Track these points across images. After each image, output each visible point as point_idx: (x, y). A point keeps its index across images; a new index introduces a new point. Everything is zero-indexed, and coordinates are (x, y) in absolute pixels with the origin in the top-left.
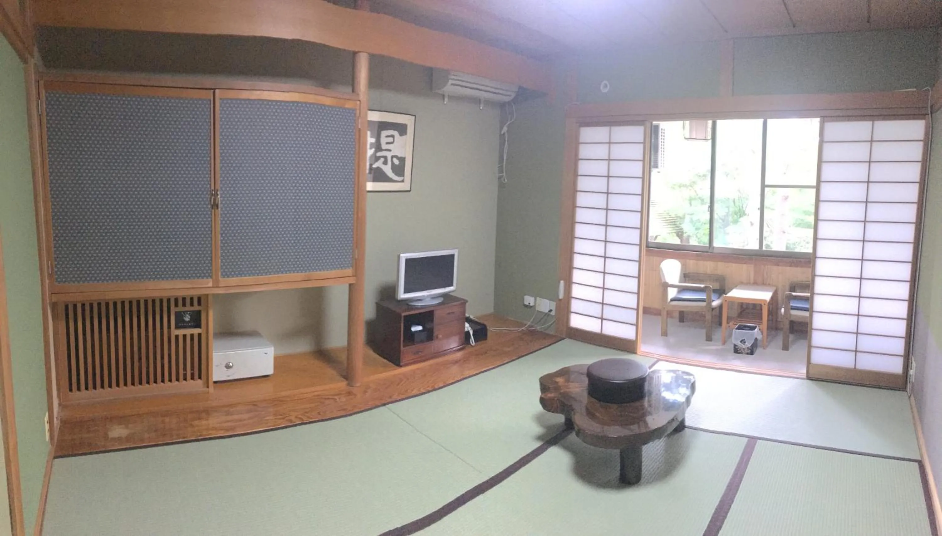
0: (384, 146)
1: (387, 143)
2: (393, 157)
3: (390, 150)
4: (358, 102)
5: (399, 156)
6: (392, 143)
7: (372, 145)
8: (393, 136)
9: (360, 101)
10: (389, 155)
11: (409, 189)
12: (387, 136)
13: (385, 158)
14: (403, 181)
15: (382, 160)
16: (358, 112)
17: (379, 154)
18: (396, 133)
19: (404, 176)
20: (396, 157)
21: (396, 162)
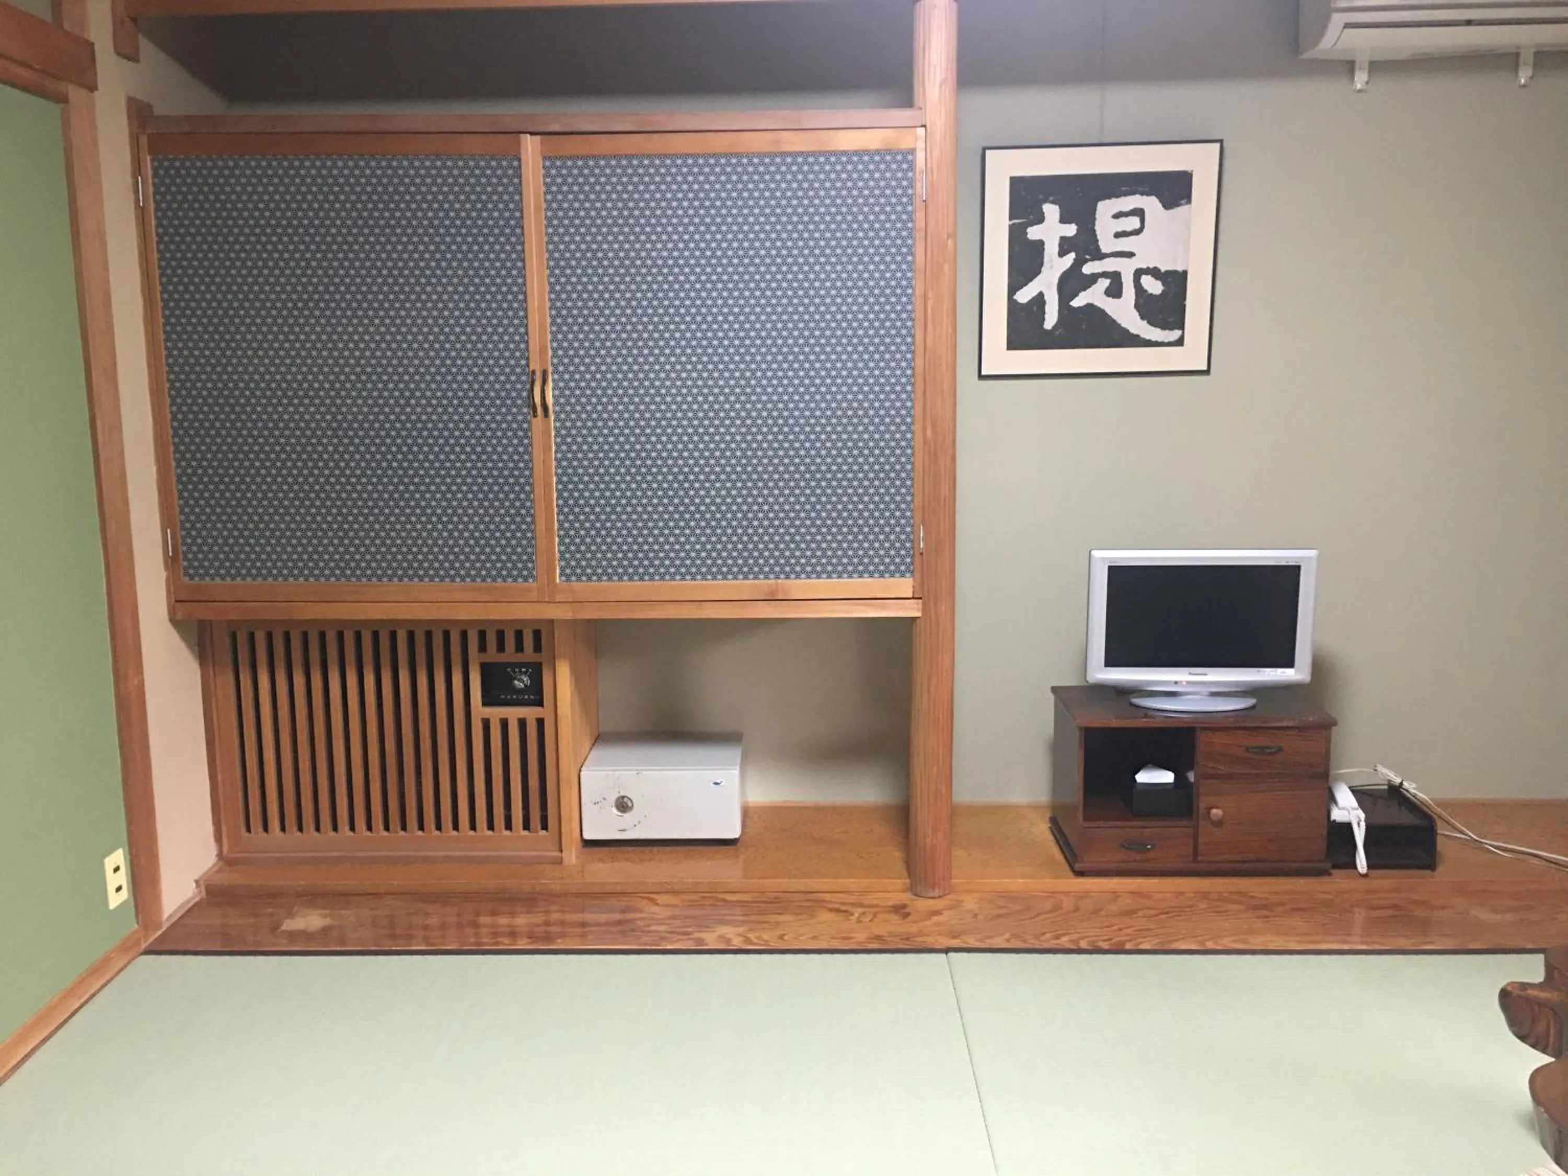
0: (1107, 244)
1: (1118, 235)
2: (1139, 273)
3: (1130, 255)
4: (921, 131)
5: (1163, 269)
6: (1137, 232)
7: (1065, 246)
8: (1139, 213)
9: (924, 126)
10: (1126, 269)
11: (1205, 368)
12: (1117, 216)
13: (1115, 277)
14: (1180, 342)
15: (1104, 283)
16: (920, 156)
17: (1089, 269)
18: (1151, 204)
19: (1181, 326)
20: (1155, 272)
21: (1153, 286)
